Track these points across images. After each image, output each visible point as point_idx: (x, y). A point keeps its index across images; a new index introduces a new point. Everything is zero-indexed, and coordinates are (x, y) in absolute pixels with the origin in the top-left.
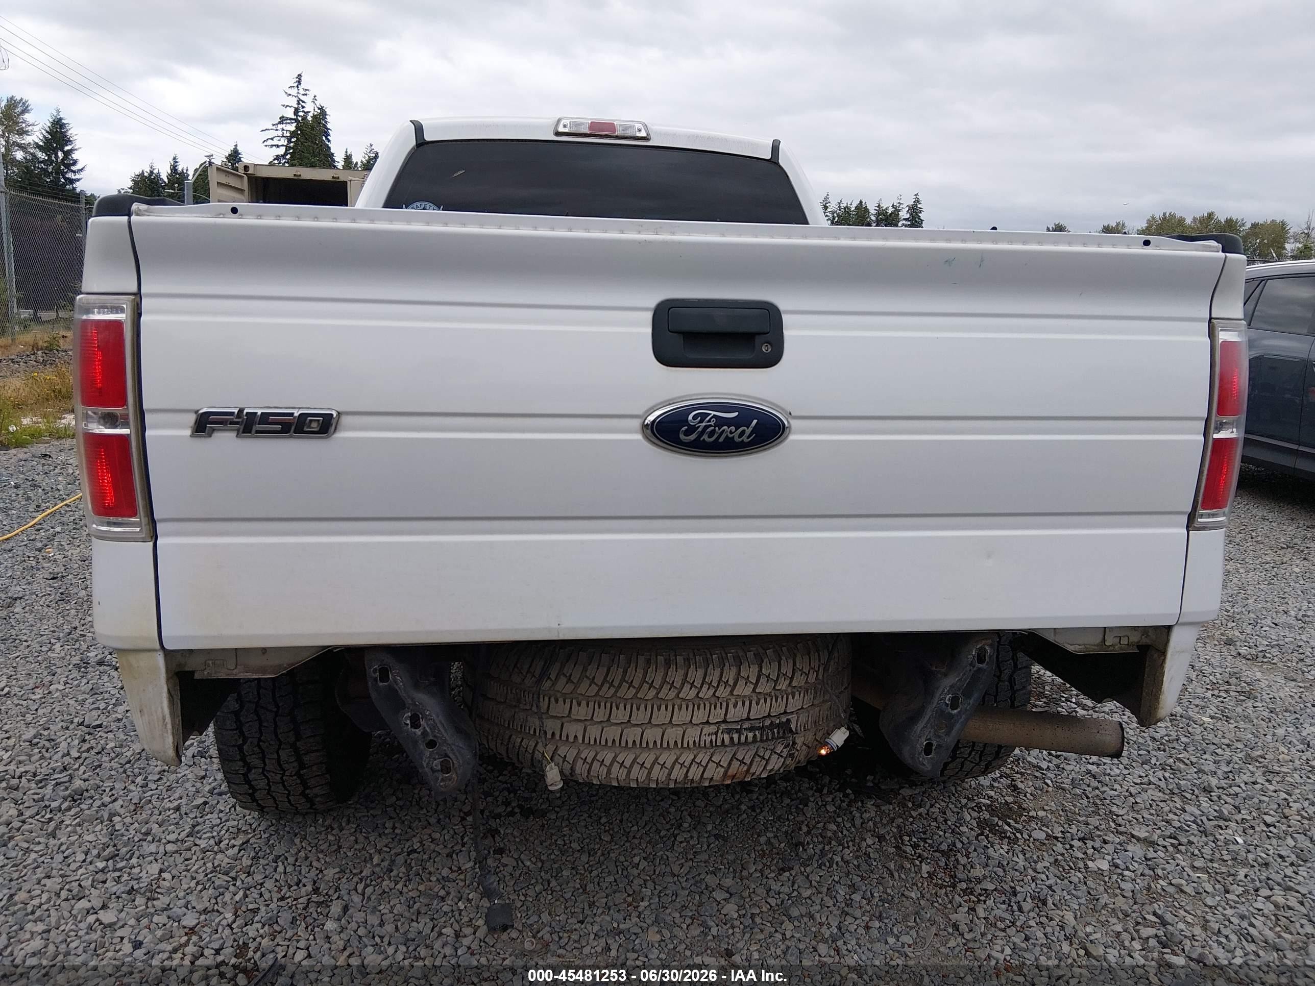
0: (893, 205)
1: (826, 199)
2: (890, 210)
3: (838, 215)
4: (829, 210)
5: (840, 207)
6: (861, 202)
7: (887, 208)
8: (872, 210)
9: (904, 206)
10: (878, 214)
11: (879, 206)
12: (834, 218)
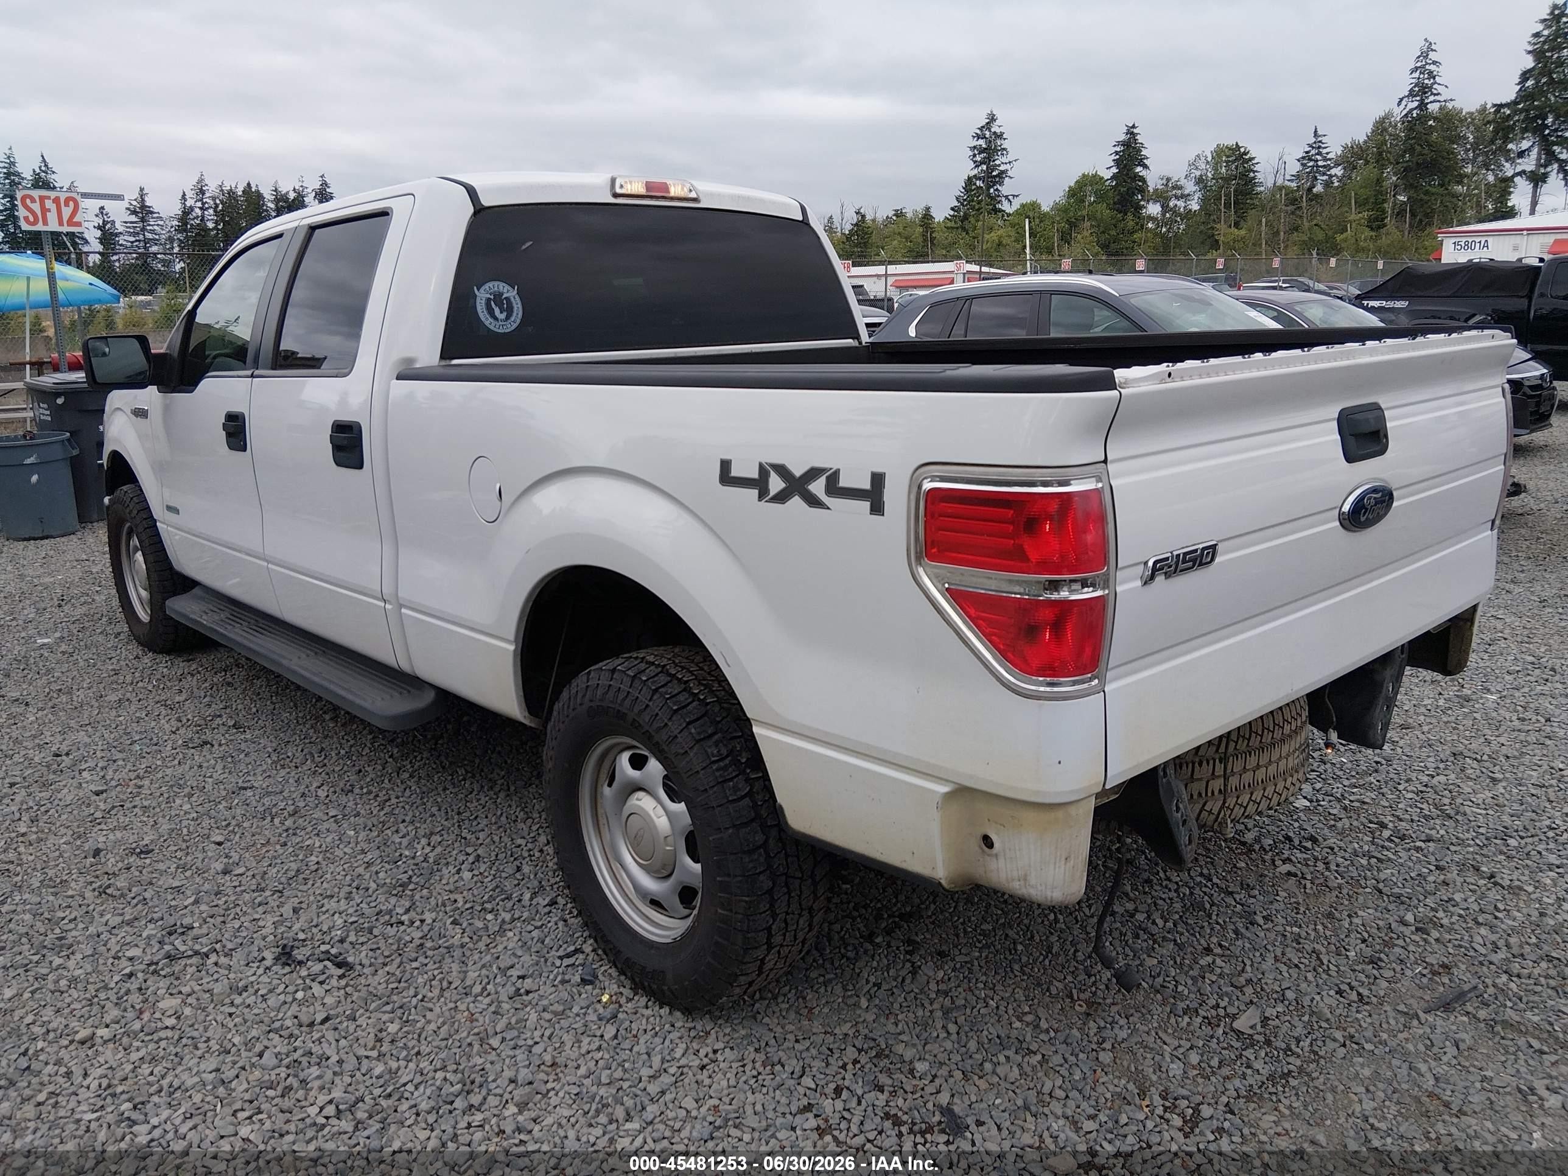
0: (294, 190)
1: (200, 181)
2: (292, 195)
3: (222, 202)
4: (207, 195)
5: (222, 190)
6: (249, 184)
7: (288, 193)
8: (268, 194)
9: (309, 190)
10: (277, 200)
11: (276, 190)
12: (217, 206)
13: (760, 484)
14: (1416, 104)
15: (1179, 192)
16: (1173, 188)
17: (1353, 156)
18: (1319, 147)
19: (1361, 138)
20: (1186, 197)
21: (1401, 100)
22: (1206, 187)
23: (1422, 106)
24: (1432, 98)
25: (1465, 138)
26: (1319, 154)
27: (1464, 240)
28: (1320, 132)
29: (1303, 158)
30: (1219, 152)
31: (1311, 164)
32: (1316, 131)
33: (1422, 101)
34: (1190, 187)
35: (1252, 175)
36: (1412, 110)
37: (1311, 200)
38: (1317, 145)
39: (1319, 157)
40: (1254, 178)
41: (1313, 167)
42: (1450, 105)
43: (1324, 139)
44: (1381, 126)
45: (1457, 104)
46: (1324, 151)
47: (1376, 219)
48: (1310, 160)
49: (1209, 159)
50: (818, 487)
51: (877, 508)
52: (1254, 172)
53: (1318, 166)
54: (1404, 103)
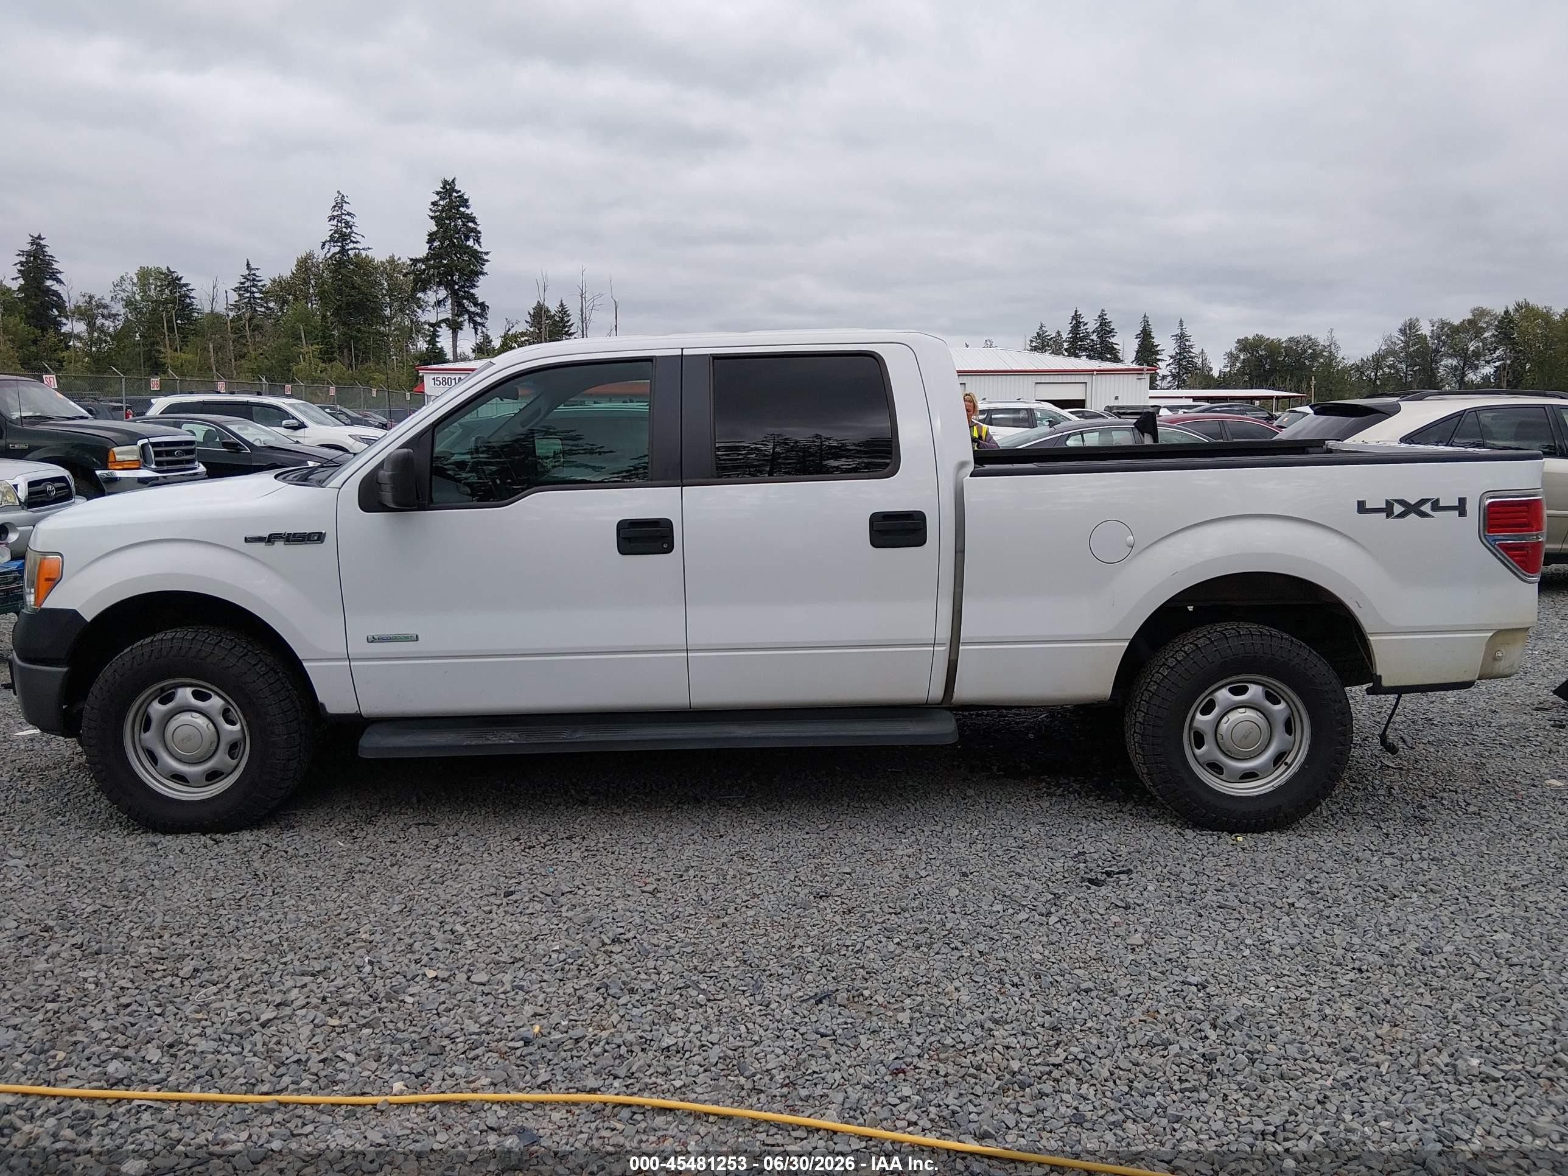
13: (1388, 510)
14: (337, 249)
15: (105, 312)
16: (98, 306)
17: (283, 291)
18: (254, 280)
19: (287, 274)
20: (113, 316)
21: (324, 244)
22: (136, 309)
23: (343, 251)
24: (351, 245)
25: (382, 285)
26: (254, 286)
27: (441, 376)
28: (252, 266)
29: (239, 288)
30: (144, 275)
31: (248, 295)
32: (248, 264)
33: (343, 247)
34: (118, 308)
35: (188, 300)
36: (335, 254)
37: (253, 330)
38: (251, 277)
39: (255, 289)
40: (191, 304)
41: (250, 298)
42: (364, 253)
43: (258, 273)
44: (305, 265)
45: (370, 254)
46: (260, 284)
47: (326, 352)
48: (247, 291)
49: (135, 280)
50: (1427, 508)
51: (1462, 512)
52: (190, 298)
53: (255, 298)
54: (327, 246)
